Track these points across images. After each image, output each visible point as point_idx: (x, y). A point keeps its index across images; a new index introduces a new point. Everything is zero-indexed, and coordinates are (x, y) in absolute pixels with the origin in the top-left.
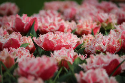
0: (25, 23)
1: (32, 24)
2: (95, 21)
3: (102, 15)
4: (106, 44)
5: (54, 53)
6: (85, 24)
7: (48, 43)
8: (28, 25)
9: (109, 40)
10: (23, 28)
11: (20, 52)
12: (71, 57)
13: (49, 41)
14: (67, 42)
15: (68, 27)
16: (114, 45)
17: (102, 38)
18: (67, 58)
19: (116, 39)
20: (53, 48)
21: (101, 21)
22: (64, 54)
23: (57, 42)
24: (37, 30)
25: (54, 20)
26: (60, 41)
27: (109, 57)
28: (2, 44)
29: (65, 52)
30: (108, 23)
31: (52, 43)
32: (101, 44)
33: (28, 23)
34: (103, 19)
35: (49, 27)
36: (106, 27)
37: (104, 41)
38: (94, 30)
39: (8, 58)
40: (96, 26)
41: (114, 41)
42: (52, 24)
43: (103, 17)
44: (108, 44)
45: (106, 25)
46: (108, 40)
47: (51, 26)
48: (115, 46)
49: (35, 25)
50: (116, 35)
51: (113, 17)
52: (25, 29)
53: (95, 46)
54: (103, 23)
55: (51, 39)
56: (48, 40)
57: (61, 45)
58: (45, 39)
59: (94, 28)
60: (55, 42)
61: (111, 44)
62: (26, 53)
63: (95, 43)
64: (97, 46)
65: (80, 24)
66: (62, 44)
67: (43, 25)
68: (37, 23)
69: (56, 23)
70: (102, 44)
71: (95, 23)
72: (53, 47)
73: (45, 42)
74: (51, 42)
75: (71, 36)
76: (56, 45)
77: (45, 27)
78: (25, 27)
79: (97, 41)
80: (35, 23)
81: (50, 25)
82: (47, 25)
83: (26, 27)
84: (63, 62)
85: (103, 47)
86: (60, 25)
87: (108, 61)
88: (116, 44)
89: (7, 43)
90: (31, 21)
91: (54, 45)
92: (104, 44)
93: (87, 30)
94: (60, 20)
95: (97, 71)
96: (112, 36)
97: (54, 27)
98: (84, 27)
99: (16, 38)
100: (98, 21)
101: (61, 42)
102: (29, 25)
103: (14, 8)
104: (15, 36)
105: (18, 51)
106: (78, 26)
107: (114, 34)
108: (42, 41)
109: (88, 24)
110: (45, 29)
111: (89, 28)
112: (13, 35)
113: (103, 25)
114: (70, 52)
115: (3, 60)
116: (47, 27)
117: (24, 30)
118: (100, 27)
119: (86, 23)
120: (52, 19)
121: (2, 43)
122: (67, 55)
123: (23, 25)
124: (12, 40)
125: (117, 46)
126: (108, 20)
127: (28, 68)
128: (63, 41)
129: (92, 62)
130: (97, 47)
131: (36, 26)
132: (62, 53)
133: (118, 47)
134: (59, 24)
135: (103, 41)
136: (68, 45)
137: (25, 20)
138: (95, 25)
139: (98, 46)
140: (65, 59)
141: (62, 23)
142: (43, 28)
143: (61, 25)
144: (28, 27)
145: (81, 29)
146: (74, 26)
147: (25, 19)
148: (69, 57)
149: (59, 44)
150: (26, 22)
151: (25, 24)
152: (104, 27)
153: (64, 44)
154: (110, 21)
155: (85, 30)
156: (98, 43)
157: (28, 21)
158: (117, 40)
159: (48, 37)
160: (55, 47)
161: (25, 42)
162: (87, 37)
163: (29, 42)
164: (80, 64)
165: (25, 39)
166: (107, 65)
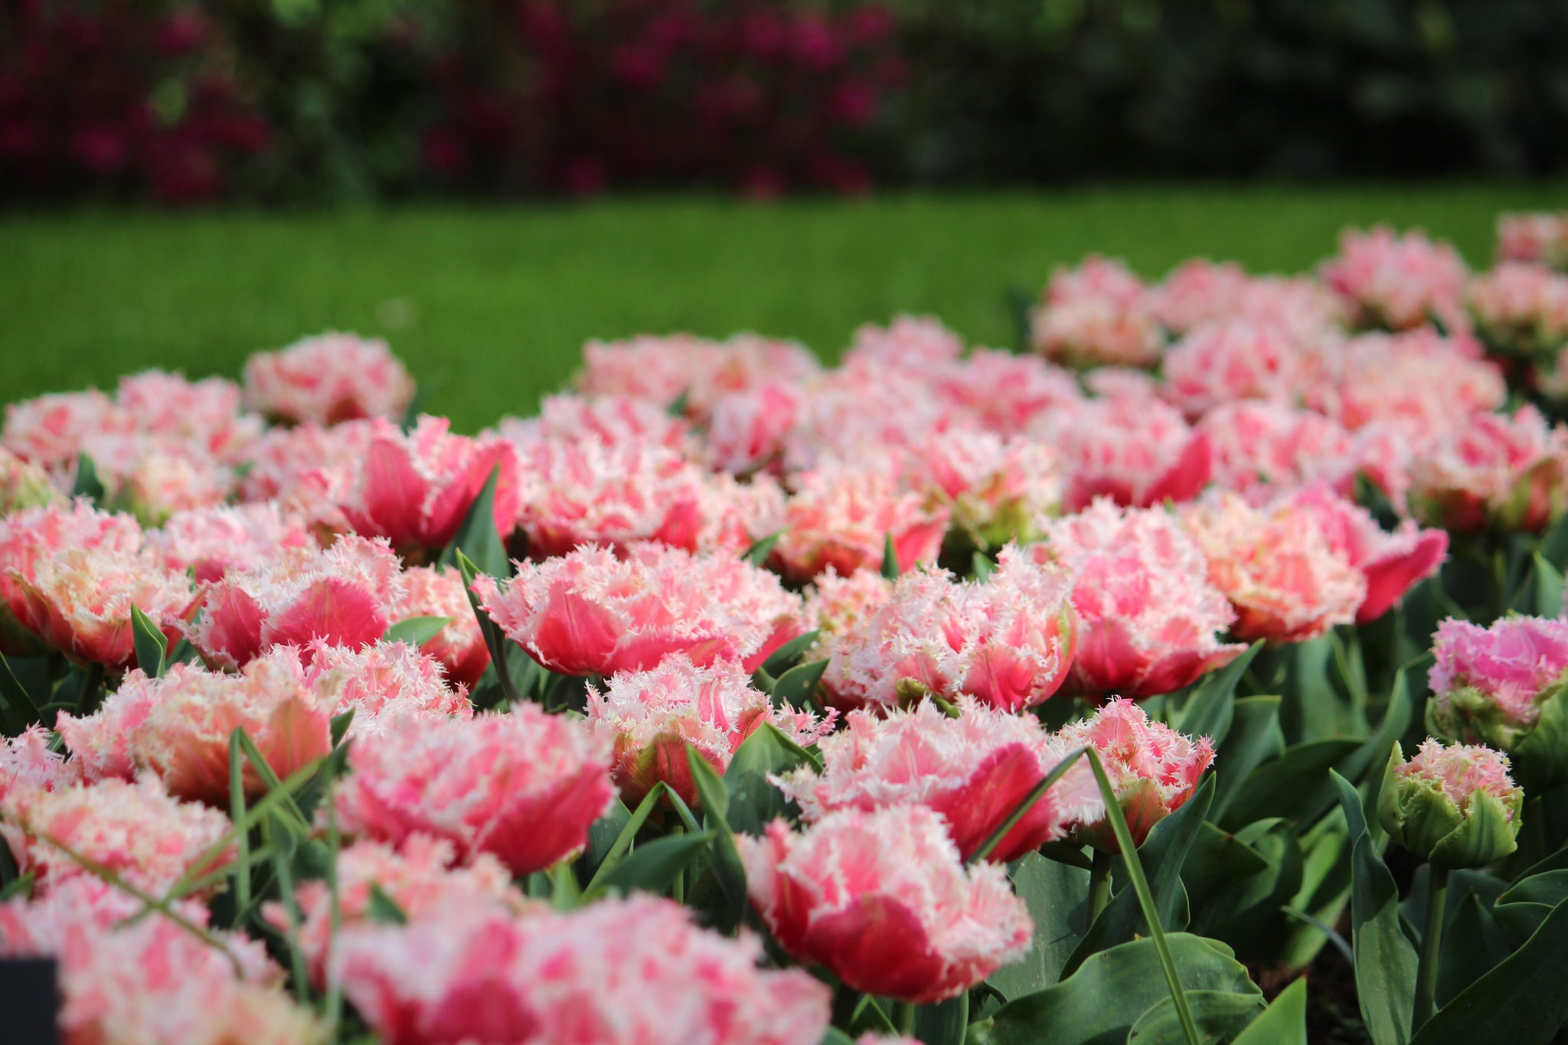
0: (429, 475)
1: (475, 491)
2: (915, 484)
3: (958, 446)
4: (971, 644)
5: (609, 689)
6: (844, 499)
7: (571, 621)
8: (448, 491)
9: (991, 612)
10: (418, 513)
11: (381, 672)
12: (721, 722)
13: (583, 608)
14: (704, 615)
15: (724, 520)
16: (1022, 653)
17: (944, 599)
18: (695, 732)
19: (1038, 607)
20: (609, 656)
21: (955, 487)
22: (678, 697)
23: (639, 614)
24: (510, 529)
25: (633, 467)
26: (654, 611)
27: (972, 734)
28: (265, 615)
29: (683, 685)
30: (1002, 497)
31: (599, 624)
32: (931, 643)
33: (450, 476)
34: (967, 472)
35: (592, 513)
36: (984, 527)
37: (957, 618)
38: (901, 542)
39: (290, 707)
40: (919, 517)
41: (1021, 621)
42: (619, 489)
43: (967, 458)
44: (982, 640)
45: (983, 511)
46: (983, 616)
47: (609, 509)
48: (1031, 661)
49: (501, 492)
50: (1036, 584)
51: (1035, 461)
52: (430, 520)
53: (894, 649)
54: (965, 498)
55: (593, 593)
56: (577, 599)
57: (661, 640)
58: (558, 589)
59: (898, 529)
60: (624, 616)
61: (999, 640)
62: (420, 680)
63: (894, 630)
64: (905, 651)
65: (806, 499)
66: (666, 629)
67: (553, 494)
68: (514, 480)
69: (647, 485)
70: (942, 638)
71: (912, 497)
72: (610, 648)
73: (554, 615)
74: (593, 616)
75: (736, 580)
76: (629, 636)
77: (568, 509)
78: (427, 508)
79: (910, 619)
80: (502, 483)
81: (601, 500)
82: (580, 494)
83: (438, 505)
84: (663, 755)
85: (950, 660)
86: (668, 504)
87: (966, 757)
88: (1034, 645)
89: (296, 611)
90: (470, 466)
91: (611, 633)
92: (956, 643)
93: (853, 544)
94: (670, 469)
95: (881, 823)
96: (1012, 589)
97: (627, 512)
98: (837, 524)
99: (359, 576)
100: (930, 485)
101: (663, 616)
102: (459, 492)
103: (376, 375)
104: (355, 564)
105: (368, 669)
106: (793, 513)
107: (1028, 578)
108: (531, 602)
109: (862, 501)
110: (564, 522)
111: (867, 527)
112: (343, 559)
113: (967, 511)
114: (719, 688)
115: (255, 726)
116: (581, 512)
117: (424, 526)
118: (946, 526)
119: (851, 492)
120: (618, 457)
121: (263, 605)
122: (694, 706)
123: (417, 491)
124: (333, 587)
125: (1041, 662)
126: (997, 480)
127: (416, 785)
128: (674, 607)
129: (859, 762)
130: (909, 663)
131: (504, 501)
132: (664, 691)
133: (1051, 665)
134: (660, 496)
135: (946, 619)
136: (713, 638)
137: (433, 460)
138: (909, 512)
139: (914, 651)
140: (683, 733)
141: (685, 489)
142: (550, 519)
143: (676, 498)
144: (449, 507)
145: (814, 535)
146: (765, 512)
147: (436, 450)
148: (711, 724)
149: (653, 629)
150: (441, 473)
151: (435, 483)
152: (969, 525)
153: (684, 629)
154: (1016, 490)
155: (840, 539)
156: (914, 634)
157: (452, 467)
158: (1041, 618)
159: (577, 580)
160: (620, 652)
161: (425, 607)
162: (844, 591)
163: (446, 608)
164: (778, 773)
165: (423, 584)
166: (955, 783)
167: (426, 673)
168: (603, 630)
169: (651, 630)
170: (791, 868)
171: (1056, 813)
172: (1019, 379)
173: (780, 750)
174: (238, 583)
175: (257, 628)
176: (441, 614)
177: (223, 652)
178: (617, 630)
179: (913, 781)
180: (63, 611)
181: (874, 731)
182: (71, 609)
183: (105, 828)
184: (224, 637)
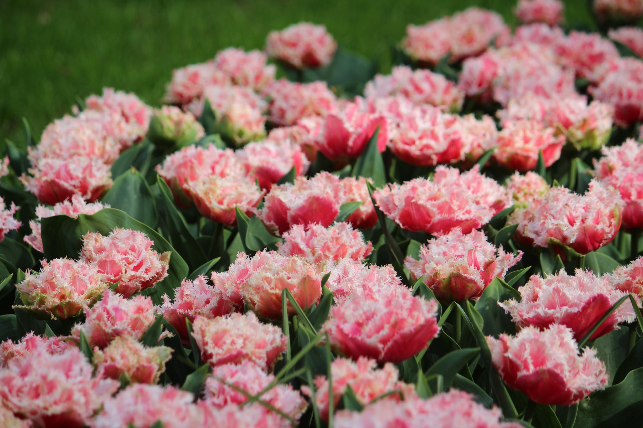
0: (351, 130)
1: (370, 136)
2: (550, 124)
3: (568, 107)
4: (578, 223)
5: (429, 243)
6: (521, 134)
7: (413, 211)
8: (359, 136)
9: (586, 209)
10: (346, 145)
11: (337, 238)
12: (477, 266)
13: (418, 207)
14: (467, 208)
15: (472, 144)
16: (599, 227)
17: (566, 204)
18: (466, 271)
19: (607, 206)
20: (429, 225)
21: (567, 124)
22: (459, 254)
23: (441, 208)
24: (384, 149)
25: (434, 123)
26: (447, 207)
27: (582, 286)
28: (289, 209)
29: (461, 248)
30: (587, 128)
31: (425, 213)
32: (562, 223)
33: (360, 130)
34: (572, 118)
35: (417, 142)
36: (579, 141)
37: (572, 212)
38: (545, 151)
39: (306, 280)
40: (552, 140)
41: (599, 213)
42: (429, 133)
43: (572, 112)
44: (583, 221)
45: (579, 134)
46: (583, 211)
47: (425, 141)
48: (603, 229)
49: (380, 135)
50: (605, 195)
51: (601, 112)
52: (352, 148)
53: (546, 225)
54: (572, 129)
55: (422, 201)
56: (416, 204)
57: (450, 220)
58: (408, 199)
59: (543, 146)
60: (435, 210)
61: (590, 222)
63: (546, 217)
64: (551, 226)
65: (505, 133)
66: (452, 215)
67: (402, 135)
68: (386, 130)
69: (440, 131)
70: (566, 221)
71: (550, 131)
72: (429, 222)
73: (406, 209)
74: (422, 209)
75: (479, 184)
76: (437, 217)
77: (408, 141)
78: (350, 143)
79: (553, 212)
80: (381, 131)
81: (421, 138)
82: (413, 135)
83: (355, 142)
84: (453, 280)
85: (569, 230)
86: (449, 140)
87: (579, 298)
88: (604, 223)
89: (302, 208)
90: (368, 126)
91: (429, 216)
92: (572, 223)
93: (525, 154)
94: (449, 124)
96: (595, 199)
97: (432, 143)
98: (518, 144)
99: (327, 193)
100: (557, 124)
101: (450, 210)
102: (363, 137)
103: (321, 40)
104: (325, 187)
105: (332, 238)
106: (500, 139)
107: (601, 193)
108: (396, 203)
109: (529, 134)
110: (407, 147)
111: (531, 145)
113: (572, 135)
114: (475, 251)
115: (292, 287)
116: (413, 142)
117: (349, 150)
118: (564, 143)
119: (524, 131)
120: (428, 117)
121: (288, 205)
122: (466, 259)
123: (347, 136)
124: (316, 199)
125: (607, 230)
126: (585, 122)
127: (359, 325)
128: (455, 205)
129: (535, 298)
130: (552, 231)
131: (381, 139)
132: (453, 251)
133: (611, 231)
134: (446, 136)
135: (568, 213)
136: (471, 219)
137: (353, 123)
138: (548, 138)
139: (554, 227)
140: (461, 272)
141: (455, 133)
142: (401, 146)
143: (452, 137)
144: (359, 142)
145: (509, 150)
146: (488, 137)
147: (354, 118)
148: (472, 267)
150: (356, 128)
151: (352, 133)
152: (573, 140)
153: (460, 215)
154: (593, 125)
155: (520, 152)
156: (554, 218)
157: (360, 126)
158: (607, 211)
160: (433, 224)
161: (352, 196)
162: (523, 182)
163: (361, 196)
164: (502, 301)
165: (351, 186)
166: (575, 310)
167: (355, 237)
168: (425, 215)
169: (446, 216)
170: (509, 355)
171: (617, 320)
172: (591, 45)
173: (502, 288)
174: (278, 196)
175: (286, 214)
176: (359, 200)
177: (272, 223)
178: (432, 215)
179: (558, 308)
180: (207, 203)
181: (541, 284)
182: (210, 202)
183: (235, 338)
184: (272, 215)
